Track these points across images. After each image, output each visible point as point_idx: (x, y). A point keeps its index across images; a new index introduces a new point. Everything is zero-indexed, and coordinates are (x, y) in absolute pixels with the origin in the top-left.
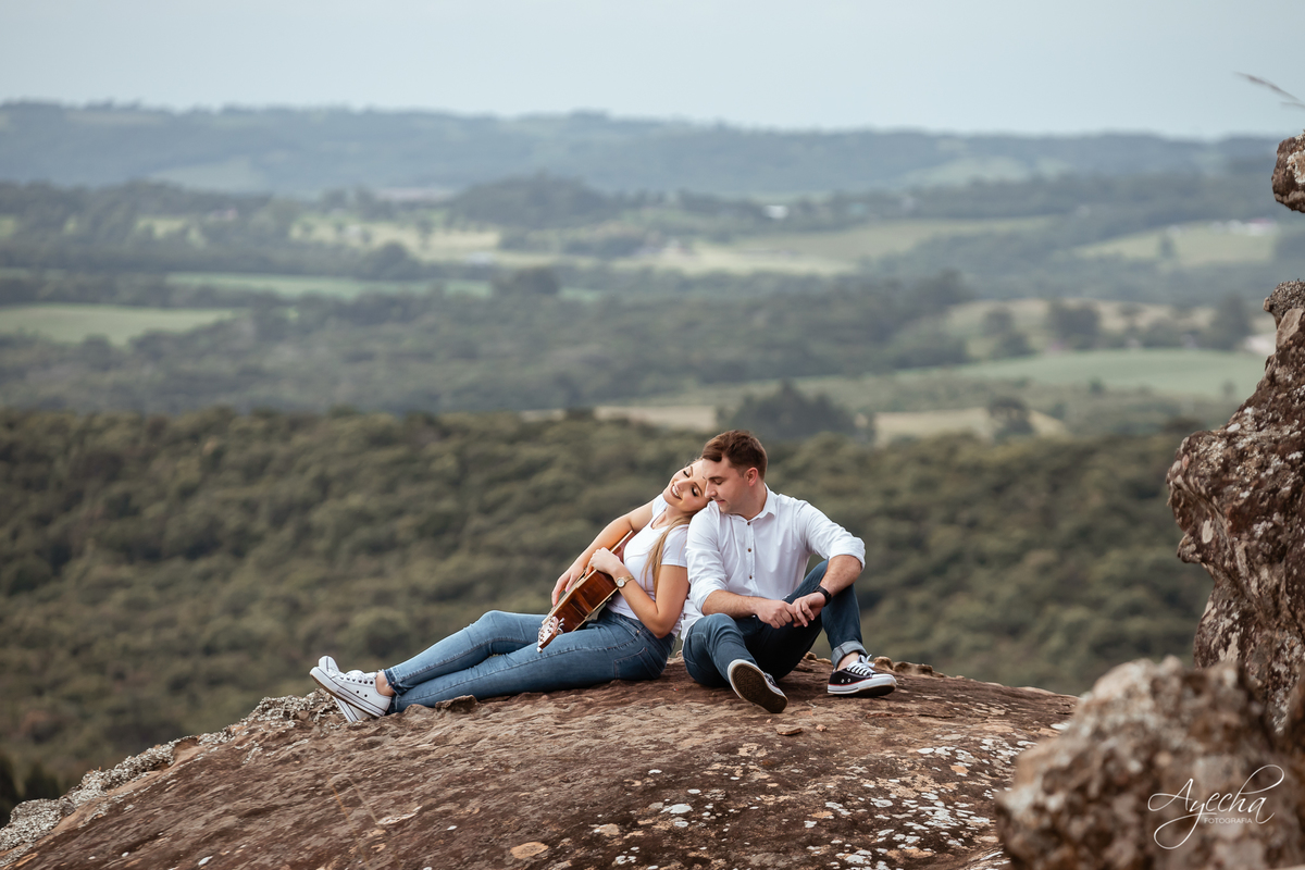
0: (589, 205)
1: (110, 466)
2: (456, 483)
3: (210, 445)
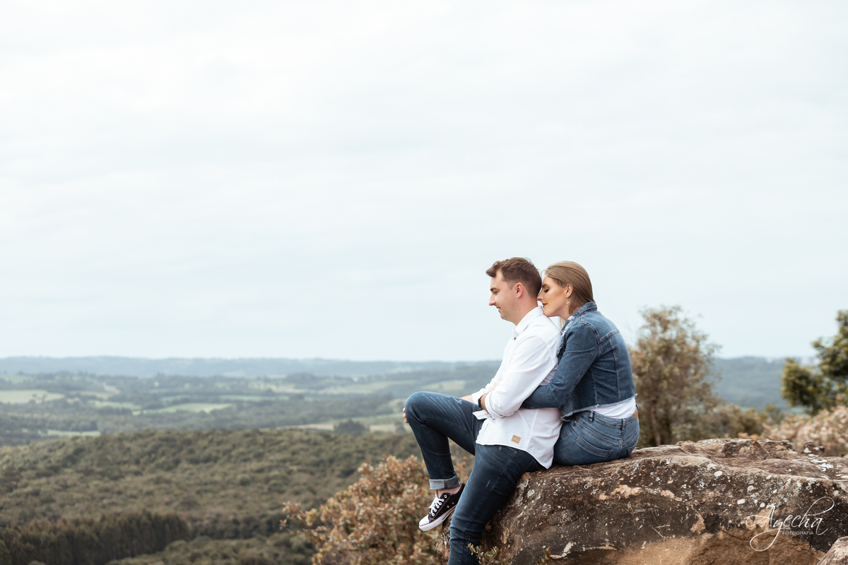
0: (314, 378)
1: (188, 442)
2: (263, 446)
3: (210, 437)
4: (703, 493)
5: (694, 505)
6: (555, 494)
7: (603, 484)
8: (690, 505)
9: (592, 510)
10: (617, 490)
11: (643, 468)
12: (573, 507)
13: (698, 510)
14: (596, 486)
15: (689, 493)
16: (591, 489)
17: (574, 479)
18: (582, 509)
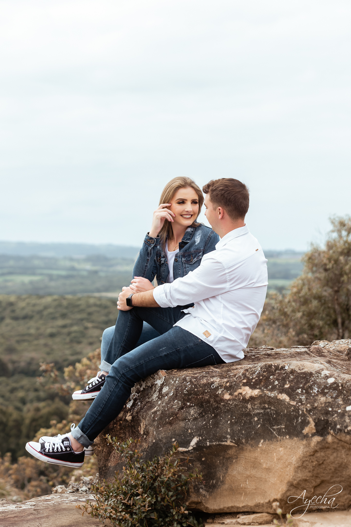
0: (106, 259)
1: (11, 304)
4: (316, 397)
5: (307, 409)
6: (185, 392)
7: (228, 384)
8: (303, 409)
9: (217, 408)
10: (240, 391)
11: (264, 372)
12: (200, 404)
13: (310, 414)
14: (221, 386)
15: (303, 397)
16: (217, 389)
17: (203, 379)
18: (208, 407)
